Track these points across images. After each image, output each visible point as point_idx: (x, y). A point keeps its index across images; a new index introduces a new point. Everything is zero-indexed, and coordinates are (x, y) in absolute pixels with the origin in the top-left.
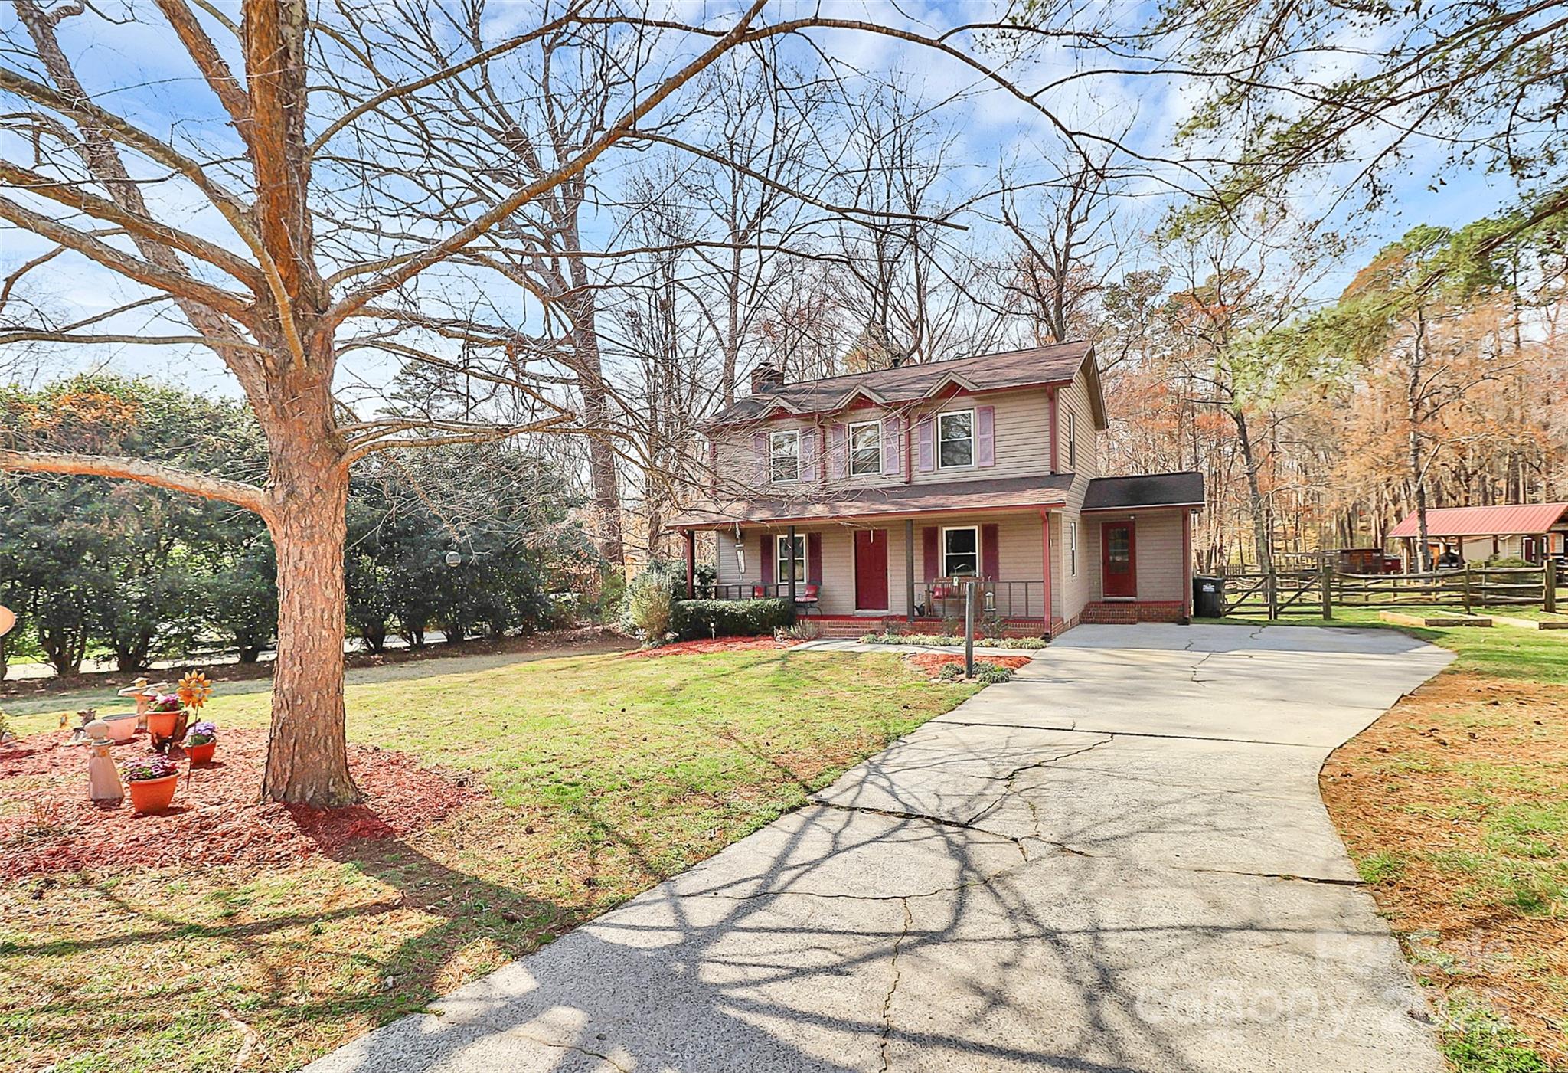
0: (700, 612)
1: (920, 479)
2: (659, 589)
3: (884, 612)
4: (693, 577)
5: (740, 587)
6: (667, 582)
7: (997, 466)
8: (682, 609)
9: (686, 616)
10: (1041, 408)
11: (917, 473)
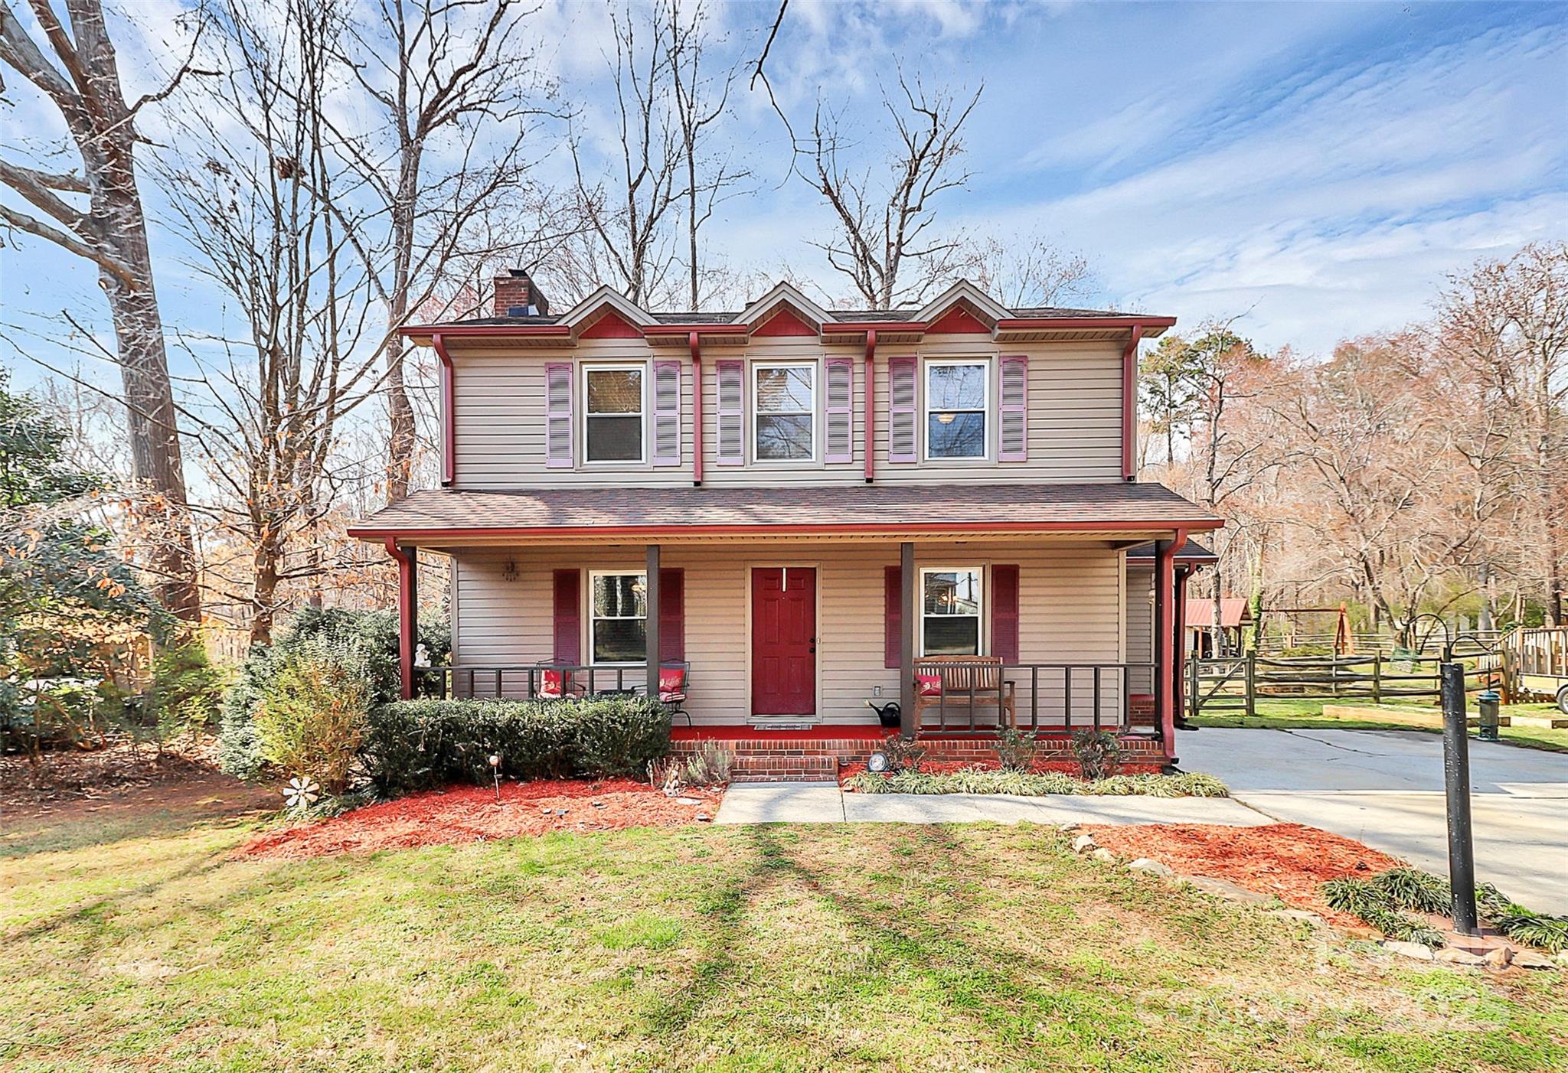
0: (452, 727)
1: (888, 475)
2: (338, 676)
3: (805, 722)
4: (413, 651)
5: (499, 672)
6: (353, 659)
7: (1032, 463)
8: (403, 724)
9: (416, 739)
10: (1102, 364)
11: (886, 465)
